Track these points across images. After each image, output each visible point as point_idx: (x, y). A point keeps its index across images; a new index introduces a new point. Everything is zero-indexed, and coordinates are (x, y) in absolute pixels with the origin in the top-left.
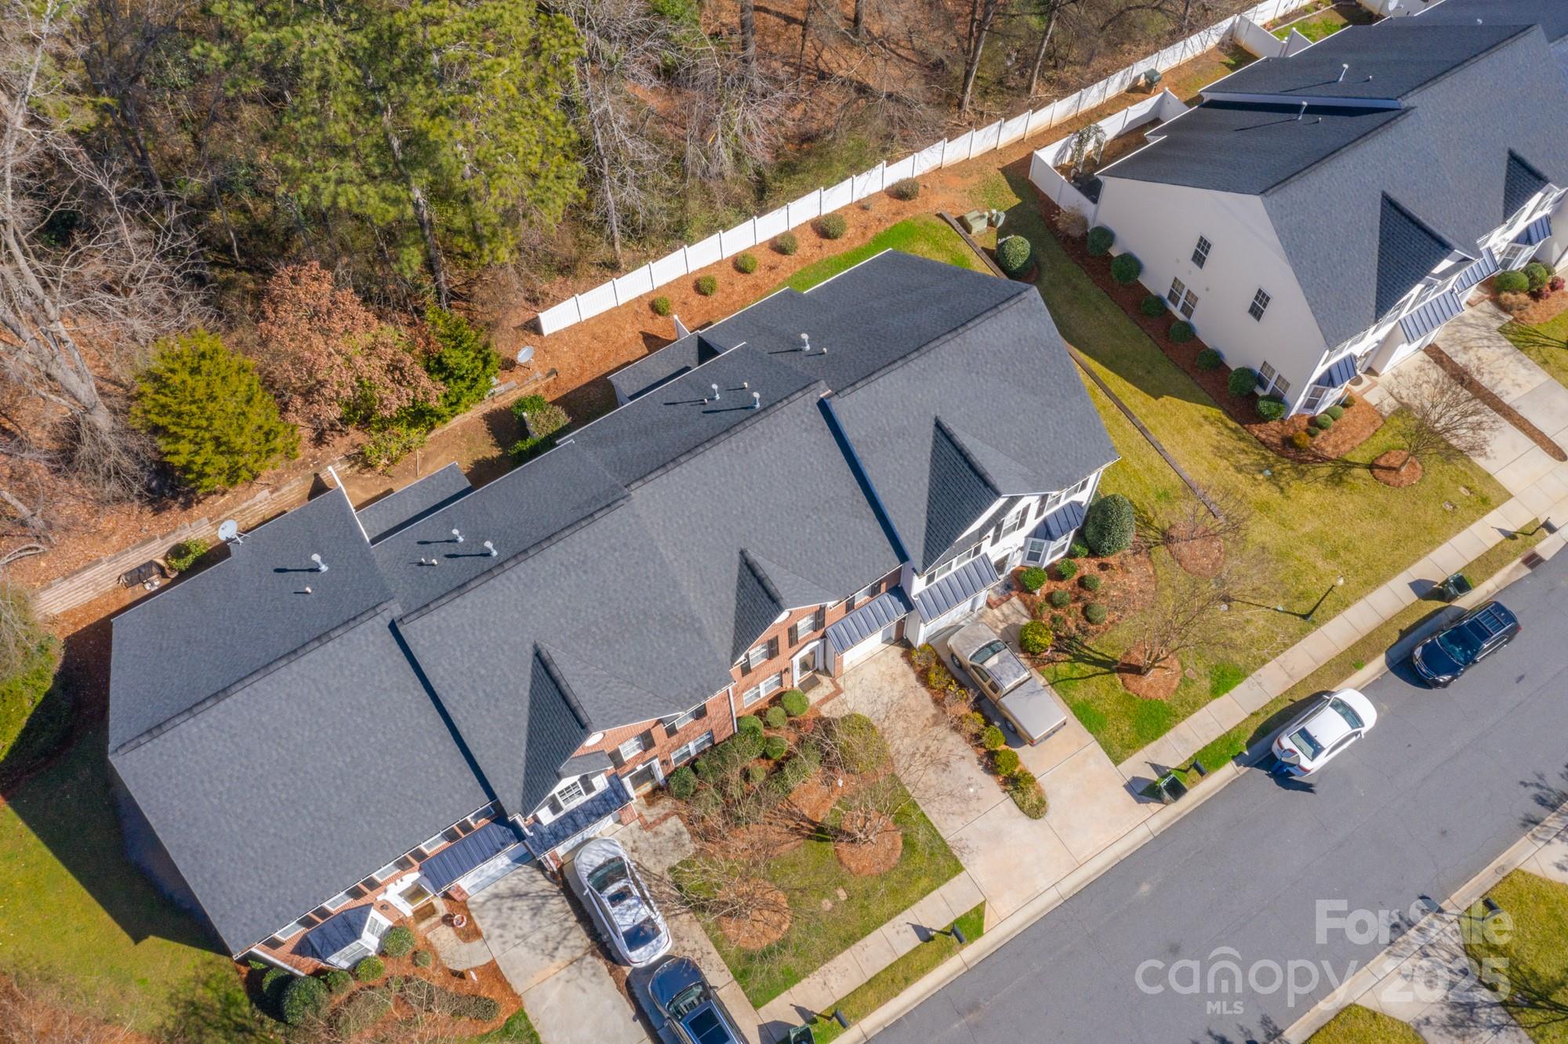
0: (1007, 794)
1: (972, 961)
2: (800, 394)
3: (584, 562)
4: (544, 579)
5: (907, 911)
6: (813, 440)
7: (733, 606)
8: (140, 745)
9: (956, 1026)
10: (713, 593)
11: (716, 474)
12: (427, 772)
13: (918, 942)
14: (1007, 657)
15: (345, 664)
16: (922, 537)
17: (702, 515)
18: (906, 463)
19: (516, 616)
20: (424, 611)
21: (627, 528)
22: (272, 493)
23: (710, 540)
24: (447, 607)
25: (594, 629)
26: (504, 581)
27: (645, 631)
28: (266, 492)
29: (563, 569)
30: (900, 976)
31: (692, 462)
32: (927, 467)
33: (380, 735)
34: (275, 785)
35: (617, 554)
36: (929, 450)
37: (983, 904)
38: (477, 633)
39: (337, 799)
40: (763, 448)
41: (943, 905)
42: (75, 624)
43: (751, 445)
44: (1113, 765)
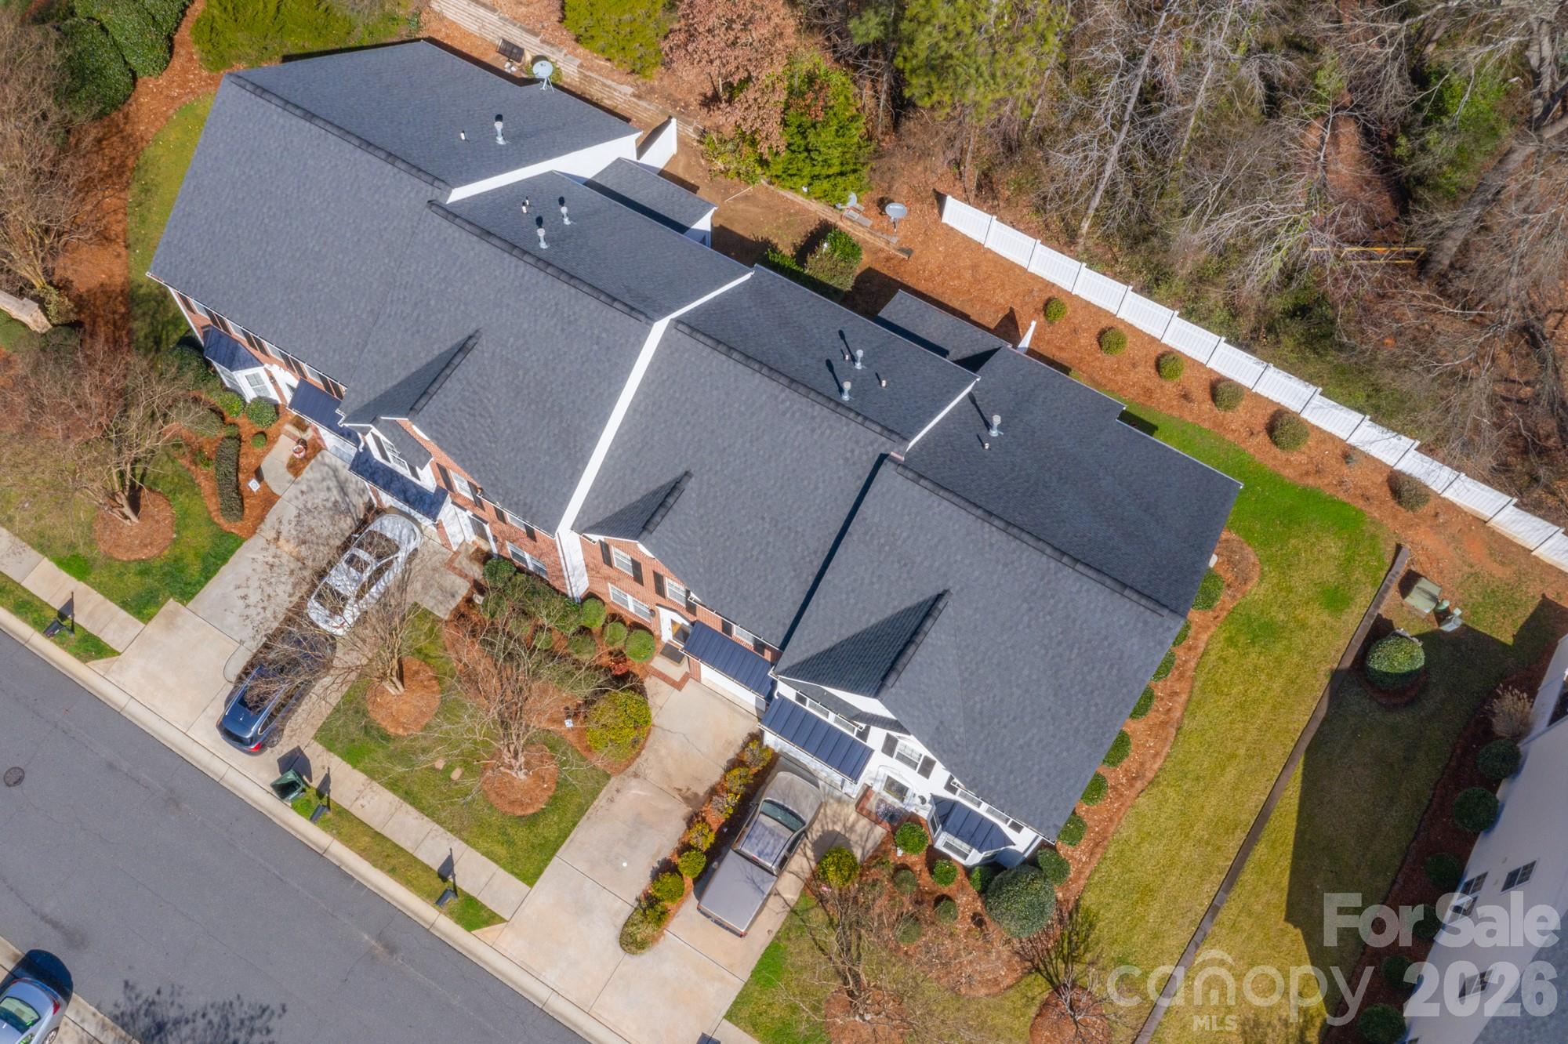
0: (636, 904)
1: (438, 930)
2: (878, 429)
3: (570, 322)
4: (535, 298)
5: (464, 845)
6: (841, 474)
7: (635, 498)
8: (244, 88)
9: (366, 937)
10: (634, 470)
11: (744, 398)
12: (341, 318)
13: (436, 868)
14: (780, 837)
15: (382, 189)
16: (813, 652)
17: (696, 411)
18: (876, 586)
19: (492, 297)
20: (450, 217)
21: (623, 341)
22: (634, 95)
23: (680, 434)
24: (464, 234)
25: (521, 373)
26: (513, 265)
27: (546, 421)
28: (629, 90)
29: (553, 309)
30: (394, 862)
31: (740, 366)
32: (889, 612)
33: (347, 260)
34: (270, 208)
35: (595, 347)
36: (908, 604)
37: (502, 920)
38: (459, 274)
39: (286, 262)
40: (800, 428)
41: (484, 879)
42: (448, 36)
43: (793, 415)
44: (724, 1013)
